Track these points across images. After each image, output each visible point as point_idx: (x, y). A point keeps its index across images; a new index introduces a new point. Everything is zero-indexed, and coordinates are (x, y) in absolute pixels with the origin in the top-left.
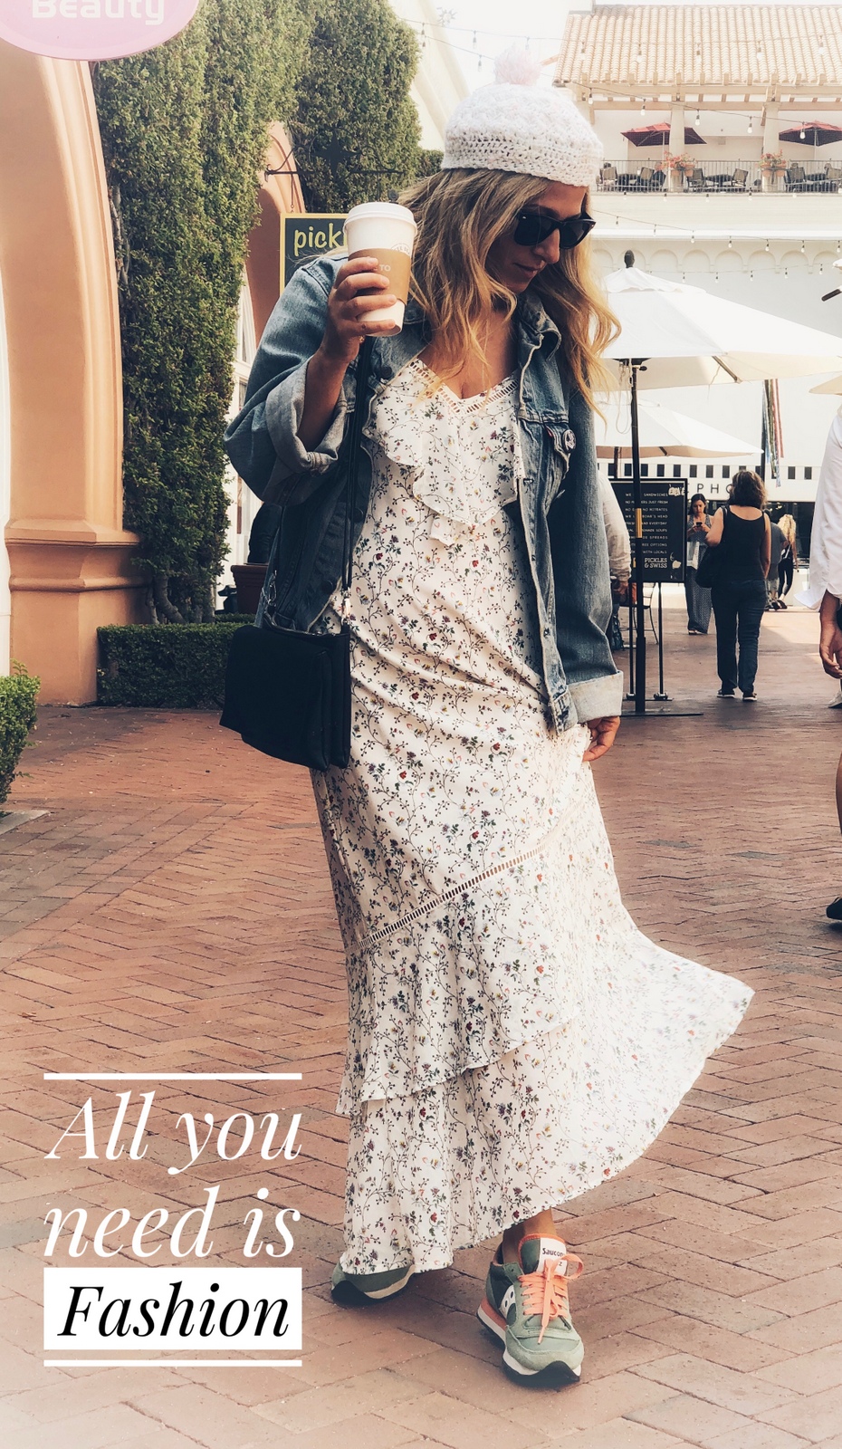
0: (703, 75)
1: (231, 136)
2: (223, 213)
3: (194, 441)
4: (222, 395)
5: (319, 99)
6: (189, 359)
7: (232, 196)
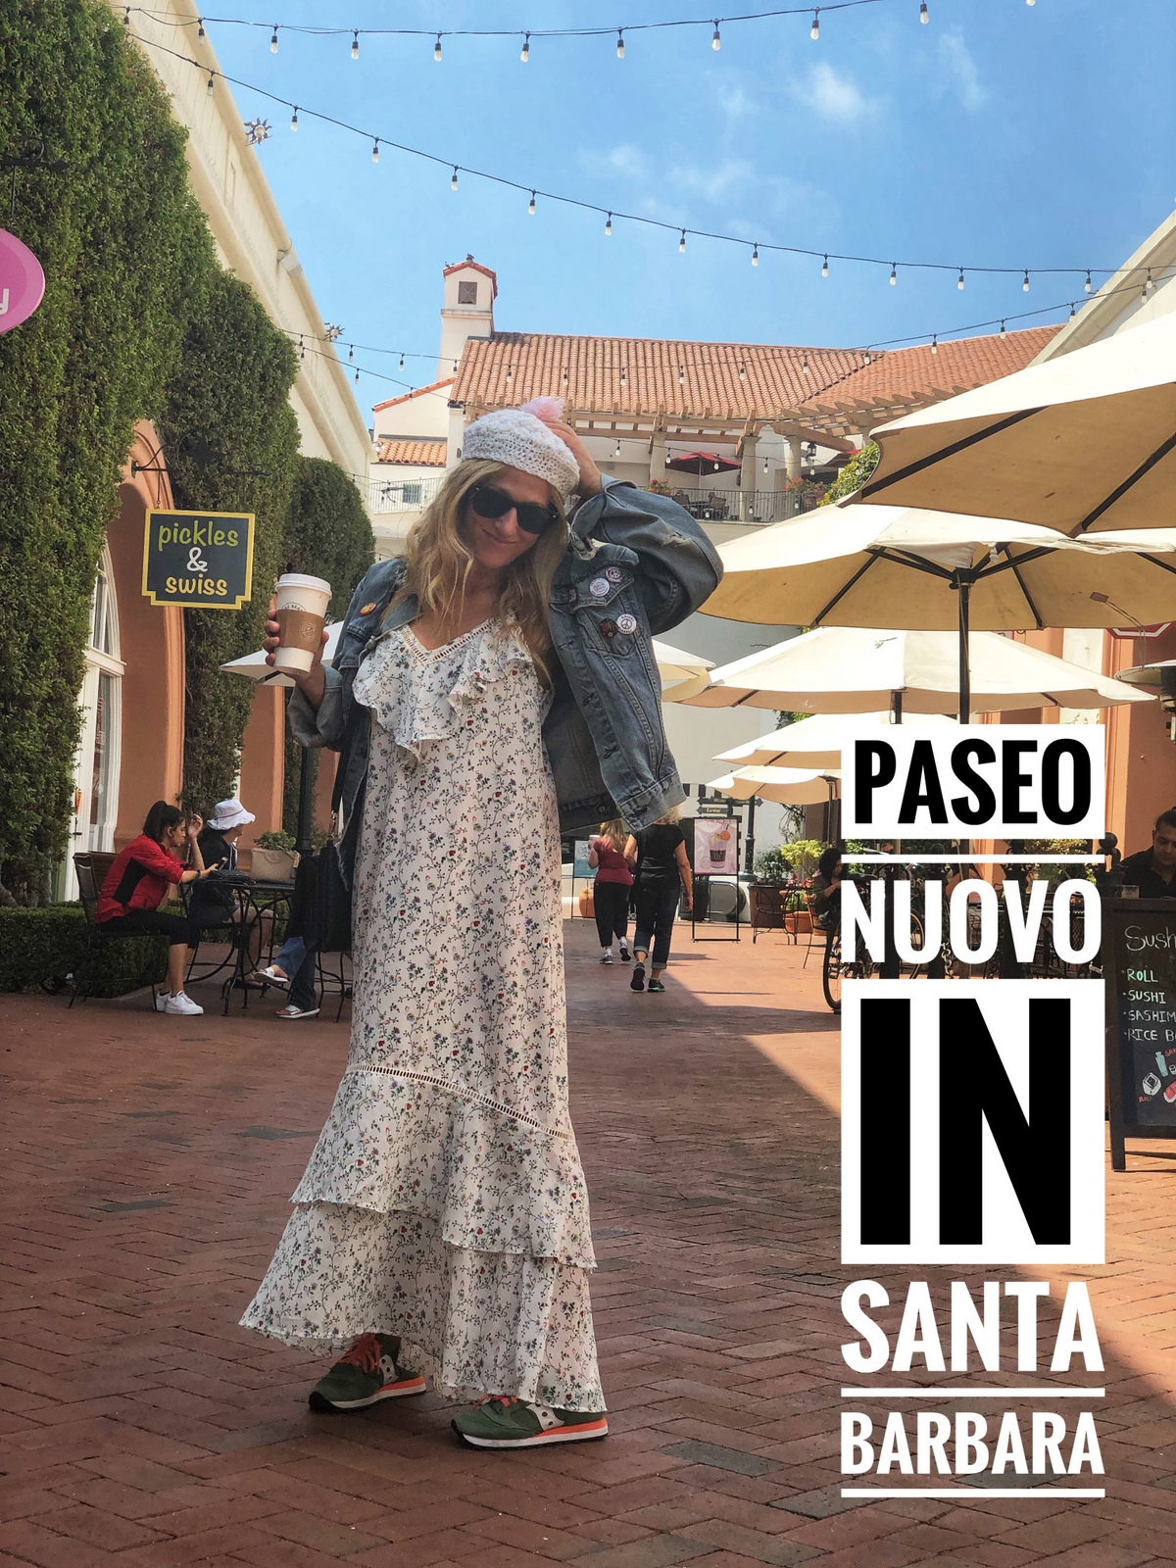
0: (593, 403)
1: (91, 429)
2: (80, 504)
3: (37, 726)
4: (70, 682)
5: (191, 401)
6: (34, 645)
7: (89, 487)
